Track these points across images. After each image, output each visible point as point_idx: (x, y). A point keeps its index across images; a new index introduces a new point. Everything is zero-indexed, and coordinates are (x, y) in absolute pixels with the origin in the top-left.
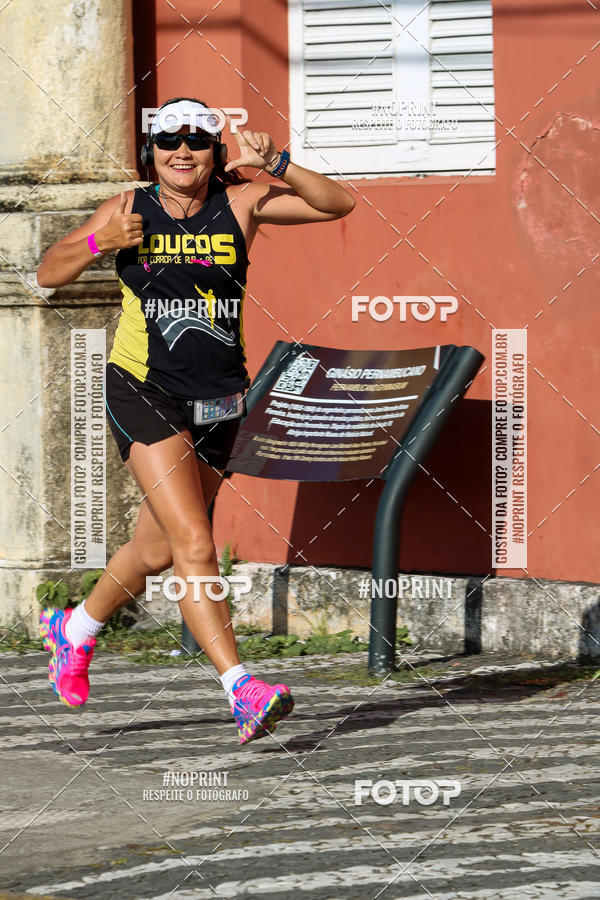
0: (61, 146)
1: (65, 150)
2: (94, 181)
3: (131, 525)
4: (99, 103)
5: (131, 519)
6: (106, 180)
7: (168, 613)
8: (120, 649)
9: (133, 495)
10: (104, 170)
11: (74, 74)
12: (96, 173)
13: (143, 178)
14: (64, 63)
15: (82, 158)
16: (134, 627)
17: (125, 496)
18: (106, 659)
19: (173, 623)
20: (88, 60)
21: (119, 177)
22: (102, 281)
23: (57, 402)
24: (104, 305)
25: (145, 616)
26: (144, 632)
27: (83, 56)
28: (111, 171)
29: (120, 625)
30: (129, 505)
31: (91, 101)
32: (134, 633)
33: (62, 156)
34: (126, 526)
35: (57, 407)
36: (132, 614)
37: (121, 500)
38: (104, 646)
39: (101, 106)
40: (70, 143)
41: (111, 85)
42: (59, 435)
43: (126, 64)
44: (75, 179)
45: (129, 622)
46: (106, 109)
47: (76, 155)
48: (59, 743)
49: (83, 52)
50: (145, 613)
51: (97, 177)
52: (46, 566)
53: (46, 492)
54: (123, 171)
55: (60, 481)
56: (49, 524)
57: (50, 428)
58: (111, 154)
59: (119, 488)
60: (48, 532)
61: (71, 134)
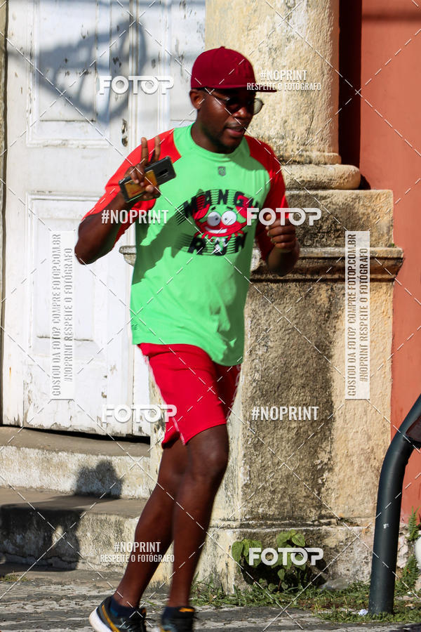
0: (269, 128)
1: (272, 132)
2: (299, 163)
3: (323, 489)
5: (323, 484)
6: (310, 163)
7: (356, 573)
8: (310, 607)
9: (326, 460)
10: (308, 153)
12: (301, 156)
13: (344, 162)
14: (273, 50)
15: (288, 141)
16: (324, 586)
17: (318, 462)
18: (298, 615)
19: (360, 584)
20: (296, 49)
21: (322, 160)
24: (305, 281)
25: (334, 576)
26: (333, 591)
27: (292, 45)
28: (315, 154)
29: (310, 584)
30: (322, 470)
32: (324, 592)
34: (319, 490)
35: (257, 376)
36: (322, 574)
37: (314, 466)
38: (295, 603)
40: (278, 127)
41: (318, 73)
43: (333, 53)
45: (320, 581)
47: (283, 138)
49: (293, 41)
50: (335, 573)
51: (302, 159)
52: (242, 526)
53: (245, 456)
54: (326, 154)
55: (258, 446)
56: (246, 486)
57: (249, 394)
58: (315, 139)
59: (314, 454)
60: (245, 494)
61: (279, 118)
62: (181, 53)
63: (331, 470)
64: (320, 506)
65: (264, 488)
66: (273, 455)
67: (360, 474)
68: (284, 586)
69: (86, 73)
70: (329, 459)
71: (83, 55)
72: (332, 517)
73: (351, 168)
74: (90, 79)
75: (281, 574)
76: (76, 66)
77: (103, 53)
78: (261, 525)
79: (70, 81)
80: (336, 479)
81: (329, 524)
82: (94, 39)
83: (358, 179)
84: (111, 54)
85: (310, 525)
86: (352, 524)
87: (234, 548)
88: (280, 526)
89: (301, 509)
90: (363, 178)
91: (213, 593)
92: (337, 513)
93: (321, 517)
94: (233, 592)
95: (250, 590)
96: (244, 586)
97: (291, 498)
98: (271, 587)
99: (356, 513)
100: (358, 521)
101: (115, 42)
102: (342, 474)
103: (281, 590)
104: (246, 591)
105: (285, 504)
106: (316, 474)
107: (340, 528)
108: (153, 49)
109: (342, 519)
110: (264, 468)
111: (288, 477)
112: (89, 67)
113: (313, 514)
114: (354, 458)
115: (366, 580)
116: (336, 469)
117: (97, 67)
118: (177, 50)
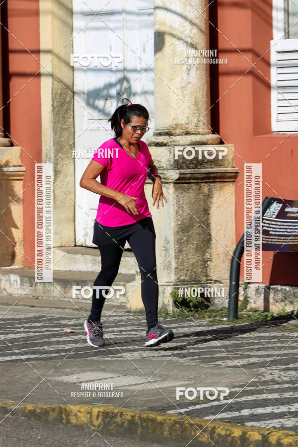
0: (181, 120)
1: (183, 122)
2: (194, 134)
3: (208, 269)
4: (196, 104)
5: (208, 267)
6: (199, 134)
7: (222, 303)
8: (203, 317)
9: (209, 257)
10: (198, 130)
11: (186, 92)
12: (195, 131)
13: (213, 133)
14: (182, 88)
15: (190, 125)
16: (209, 309)
17: (206, 257)
18: (198, 321)
19: (224, 307)
20: (192, 87)
21: (204, 133)
22: (197, 173)
23: (179, 221)
24: (198, 183)
25: (213, 304)
26: (213, 311)
27: (190, 86)
28: (201, 130)
29: (204, 308)
30: (207, 261)
31: (193, 103)
32: (209, 311)
33: (182, 124)
34: (206, 269)
35: (179, 223)
36: (208, 303)
37: (204, 259)
38: (197, 316)
39: (197, 105)
40: (185, 119)
41: (201, 97)
42: (180, 233)
43: (207, 89)
44: (187, 133)
45: (207, 307)
46: (199, 106)
47: (187, 124)
48: (180, 354)
49: (190, 84)
50: (214, 303)
51: (195, 133)
52: (175, 285)
53: (175, 256)
54: (206, 130)
55: (180, 251)
56: (176, 268)
57: (176, 230)
58: (201, 124)
59: (204, 254)
60: (175, 271)
61: (185, 116)
62: (145, 90)
63: (211, 260)
64: (207, 276)
65: (184, 269)
66: (187, 255)
67: (223, 262)
68: (193, 309)
69: (107, 99)
70: (210, 256)
71: (105, 93)
72: (212, 280)
73: (216, 136)
74: (109, 102)
75: (191, 304)
76: (102, 97)
77: (113, 92)
78: (183, 284)
79: (100, 103)
80: (213, 264)
81: (210, 283)
82: (110, 86)
83: (219, 140)
84: (117, 92)
85: (203, 284)
86: (220, 283)
87: (171, 294)
88: (190, 284)
89: (199, 277)
90: (221, 140)
91: (163, 313)
92: (214, 278)
93: (208, 280)
94: (172, 312)
95: (179, 311)
96: (176, 309)
97: (195, 272)
98: (187, 310)
99: (222, 278)
100: (223, 281)
101: (118, 87)
102: (216, 262)
103: (191, 311)
104: (177, 312)
105: (192, 275)
106: (205, 262)
107: (215, 284)
108: (134, 89)
109: (216, 281)
110: (183, 260)
111: (193, 264)
112: (107, 97)
113: (204, 279)
114: (220, 255)
115: (227, 306)
116: (213, 260)
117: (111, 97)
118: (144, 89)
